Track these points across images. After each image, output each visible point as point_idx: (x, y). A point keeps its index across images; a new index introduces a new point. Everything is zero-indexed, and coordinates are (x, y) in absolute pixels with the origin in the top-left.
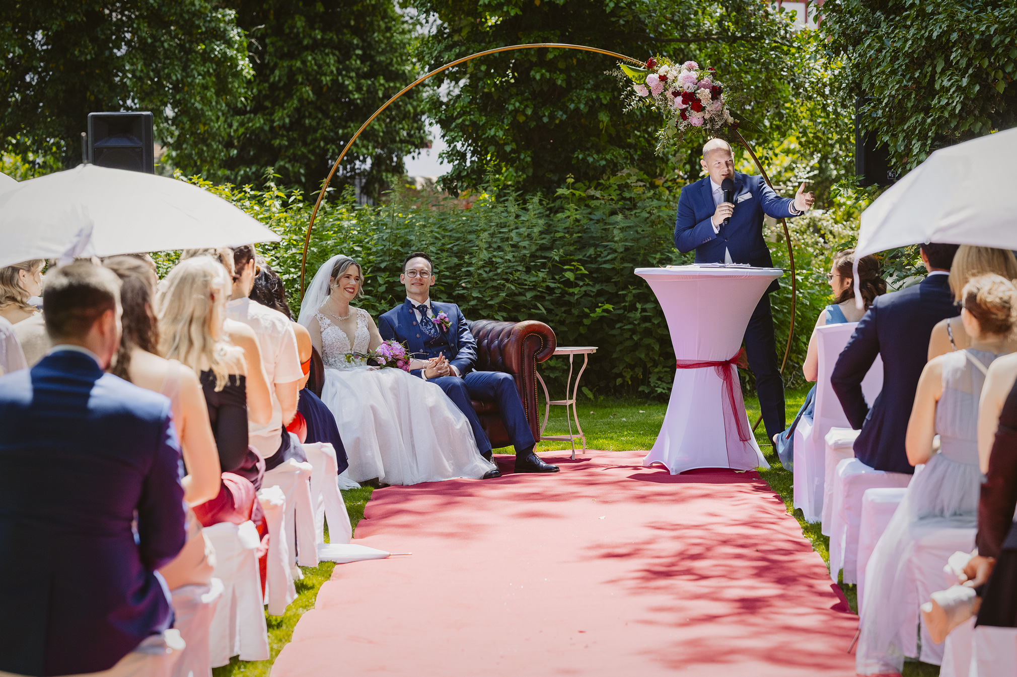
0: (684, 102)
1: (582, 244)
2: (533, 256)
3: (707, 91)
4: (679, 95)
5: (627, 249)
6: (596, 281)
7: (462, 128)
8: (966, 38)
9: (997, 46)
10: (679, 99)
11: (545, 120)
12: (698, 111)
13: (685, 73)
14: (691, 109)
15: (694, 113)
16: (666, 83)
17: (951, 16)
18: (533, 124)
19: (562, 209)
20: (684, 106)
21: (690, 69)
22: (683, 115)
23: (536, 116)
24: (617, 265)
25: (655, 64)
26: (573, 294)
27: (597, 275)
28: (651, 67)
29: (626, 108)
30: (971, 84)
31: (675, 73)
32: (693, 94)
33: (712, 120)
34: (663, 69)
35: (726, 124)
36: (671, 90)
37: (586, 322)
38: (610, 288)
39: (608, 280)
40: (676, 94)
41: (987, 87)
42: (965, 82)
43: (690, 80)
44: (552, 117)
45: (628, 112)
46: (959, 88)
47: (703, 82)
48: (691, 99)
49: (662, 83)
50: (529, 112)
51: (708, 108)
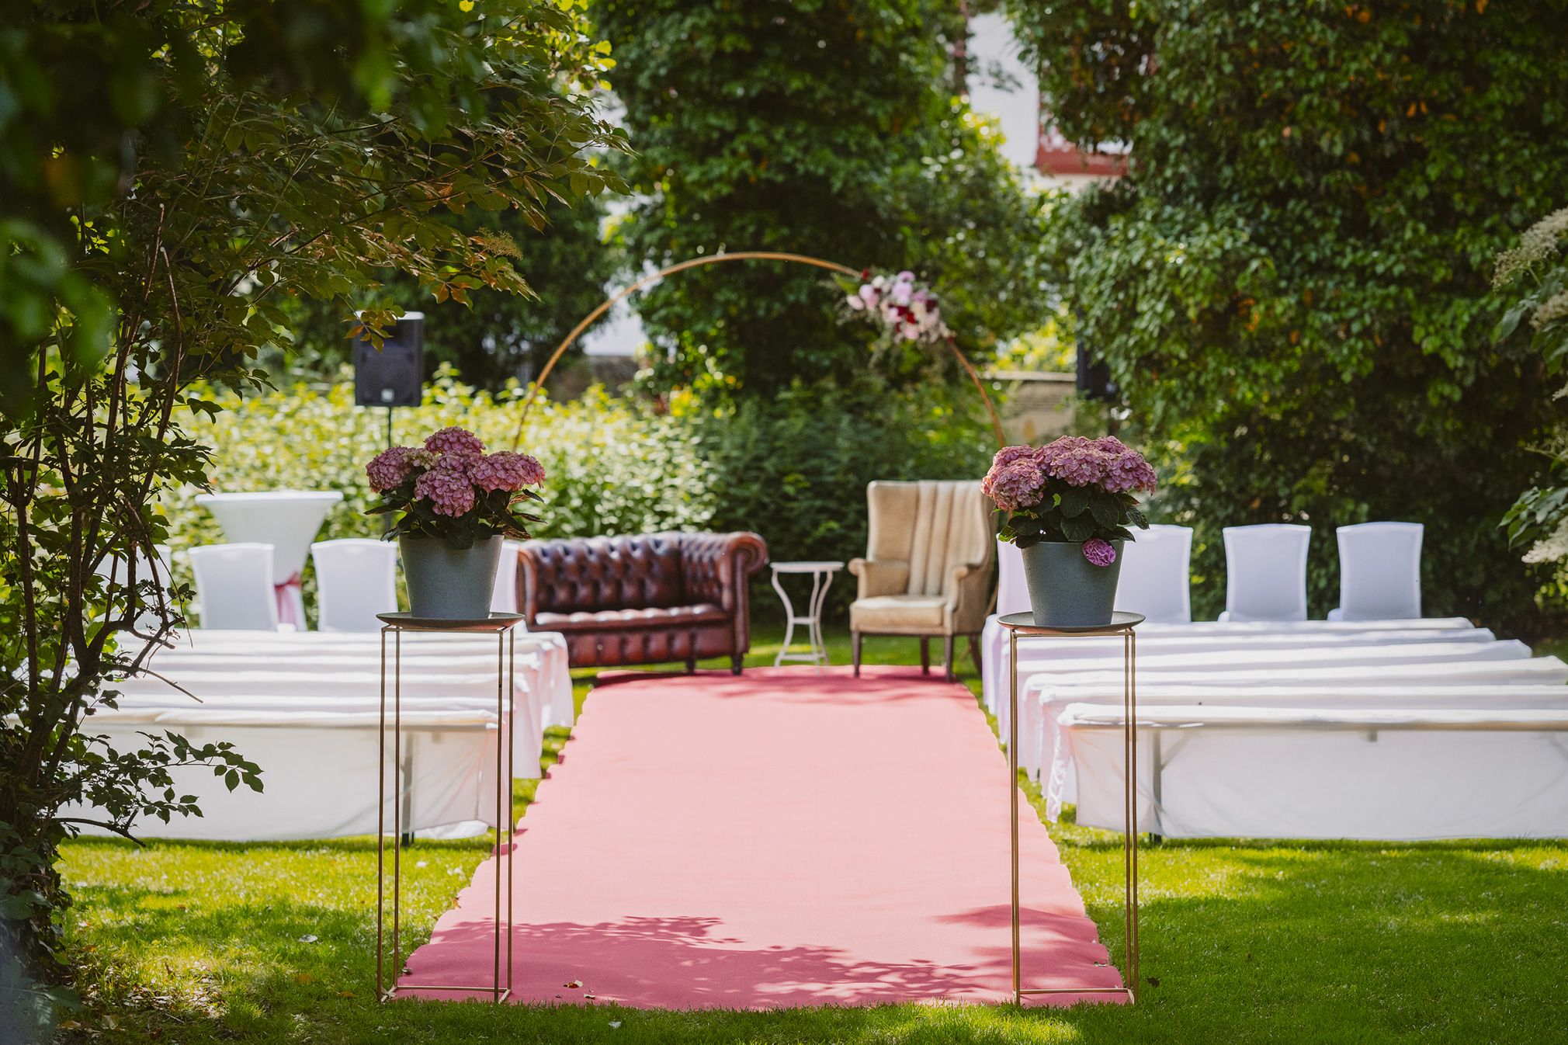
0: (898, 315)
1: (805, 456)
2: (747, 468)
3: (922, 304)
4: (894, 308)
5: (853, 459)
6: (818, 495)
7: (665, 321)
8: (1160, 266)
9: (1186, 276)
10: (894, 312)
11: (761, 312)
12: (913, 325)
13: (900, 284)
14: (906, 322)
15: (909, 326)
16: (881, 295)
17: (1149, 244)
18: (746, 317)
19: (783, 415)
20: (899, 319)
21: (905, 281)
22: (897, 328)
23: (751, 309)
24: (840, 478)
25: (871, 276)
26: (792, 509)
27: (820, 490)
28: (866, 280)
29: (839, 320)
30: (1166, 309)
31: (890, 285)
32: (908, 307)
33: (927, 333)
34: (878, 281)
35: (940, 338)
36: (886, 302)
37: (808, 541)
38: (832, 504)
39: (829, 495)
40: (891, 306)
41: (1181, 313)
42: (1160, 307)
43: (905, 293)
44: (769, 309)
45: (841, 324)
46: (1155, 313)
47: (917, 295)
48: (905, 312)
49: (877, 296)
50: (743, 303)
51: (922, 321)
